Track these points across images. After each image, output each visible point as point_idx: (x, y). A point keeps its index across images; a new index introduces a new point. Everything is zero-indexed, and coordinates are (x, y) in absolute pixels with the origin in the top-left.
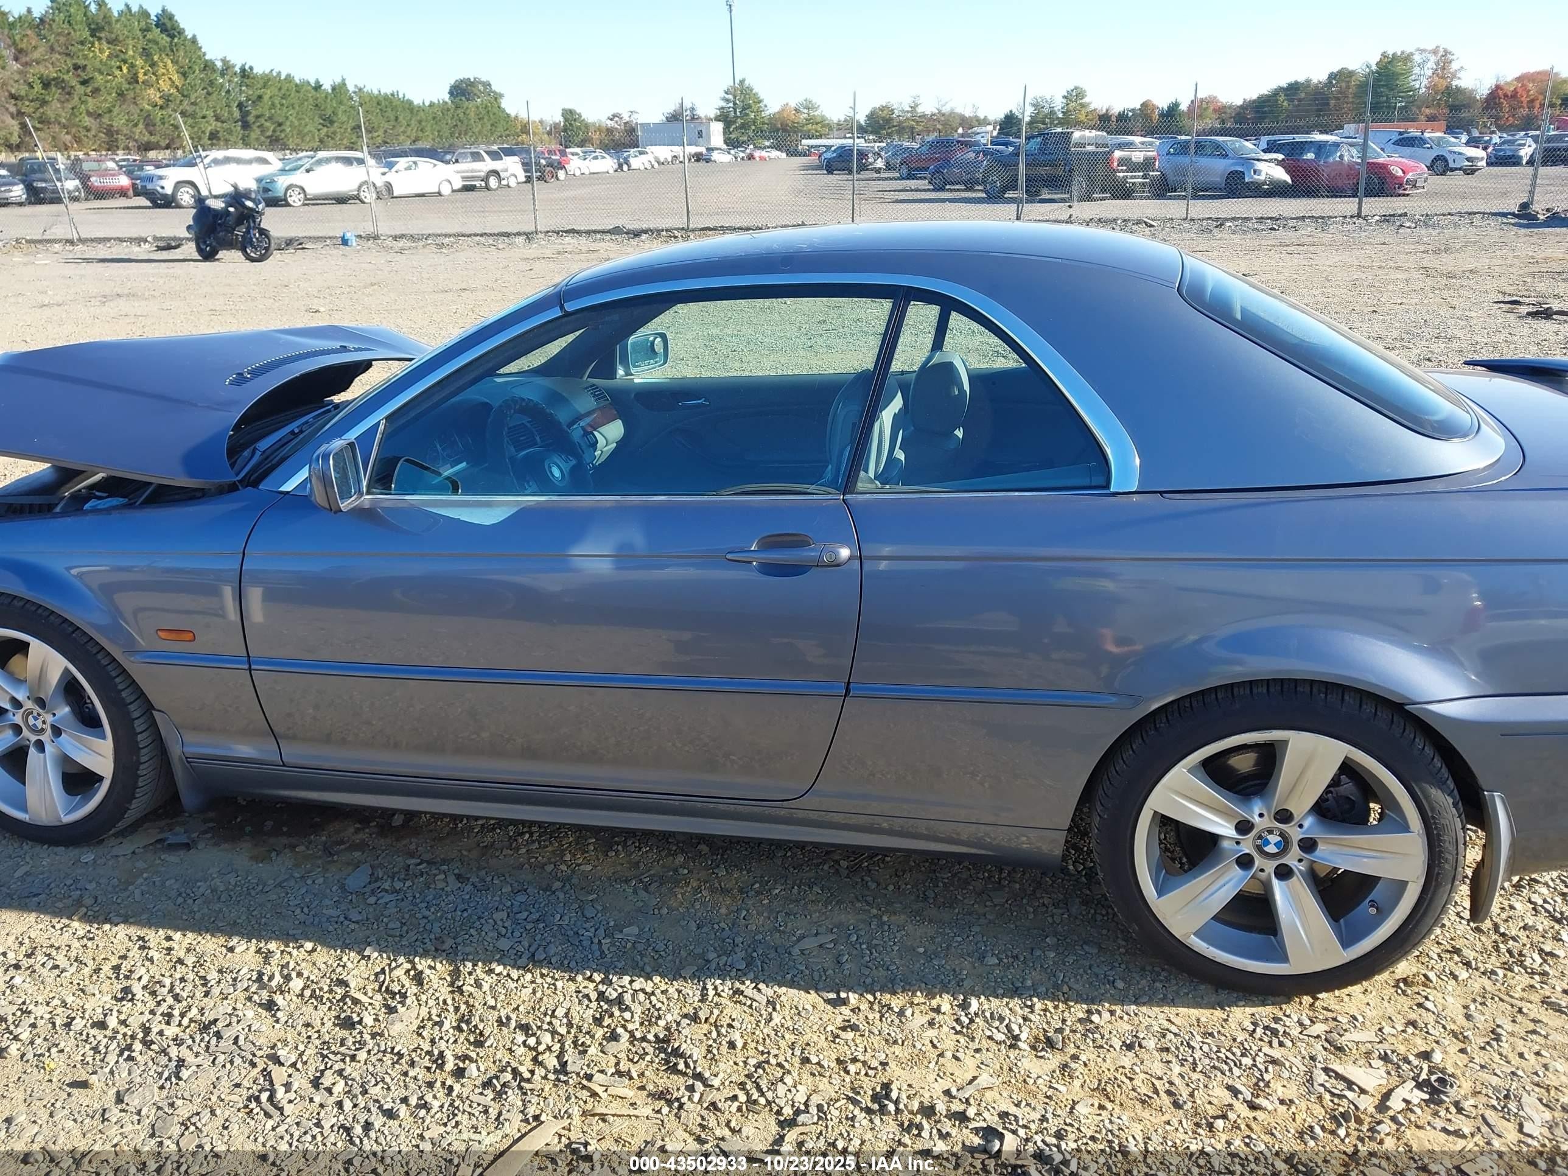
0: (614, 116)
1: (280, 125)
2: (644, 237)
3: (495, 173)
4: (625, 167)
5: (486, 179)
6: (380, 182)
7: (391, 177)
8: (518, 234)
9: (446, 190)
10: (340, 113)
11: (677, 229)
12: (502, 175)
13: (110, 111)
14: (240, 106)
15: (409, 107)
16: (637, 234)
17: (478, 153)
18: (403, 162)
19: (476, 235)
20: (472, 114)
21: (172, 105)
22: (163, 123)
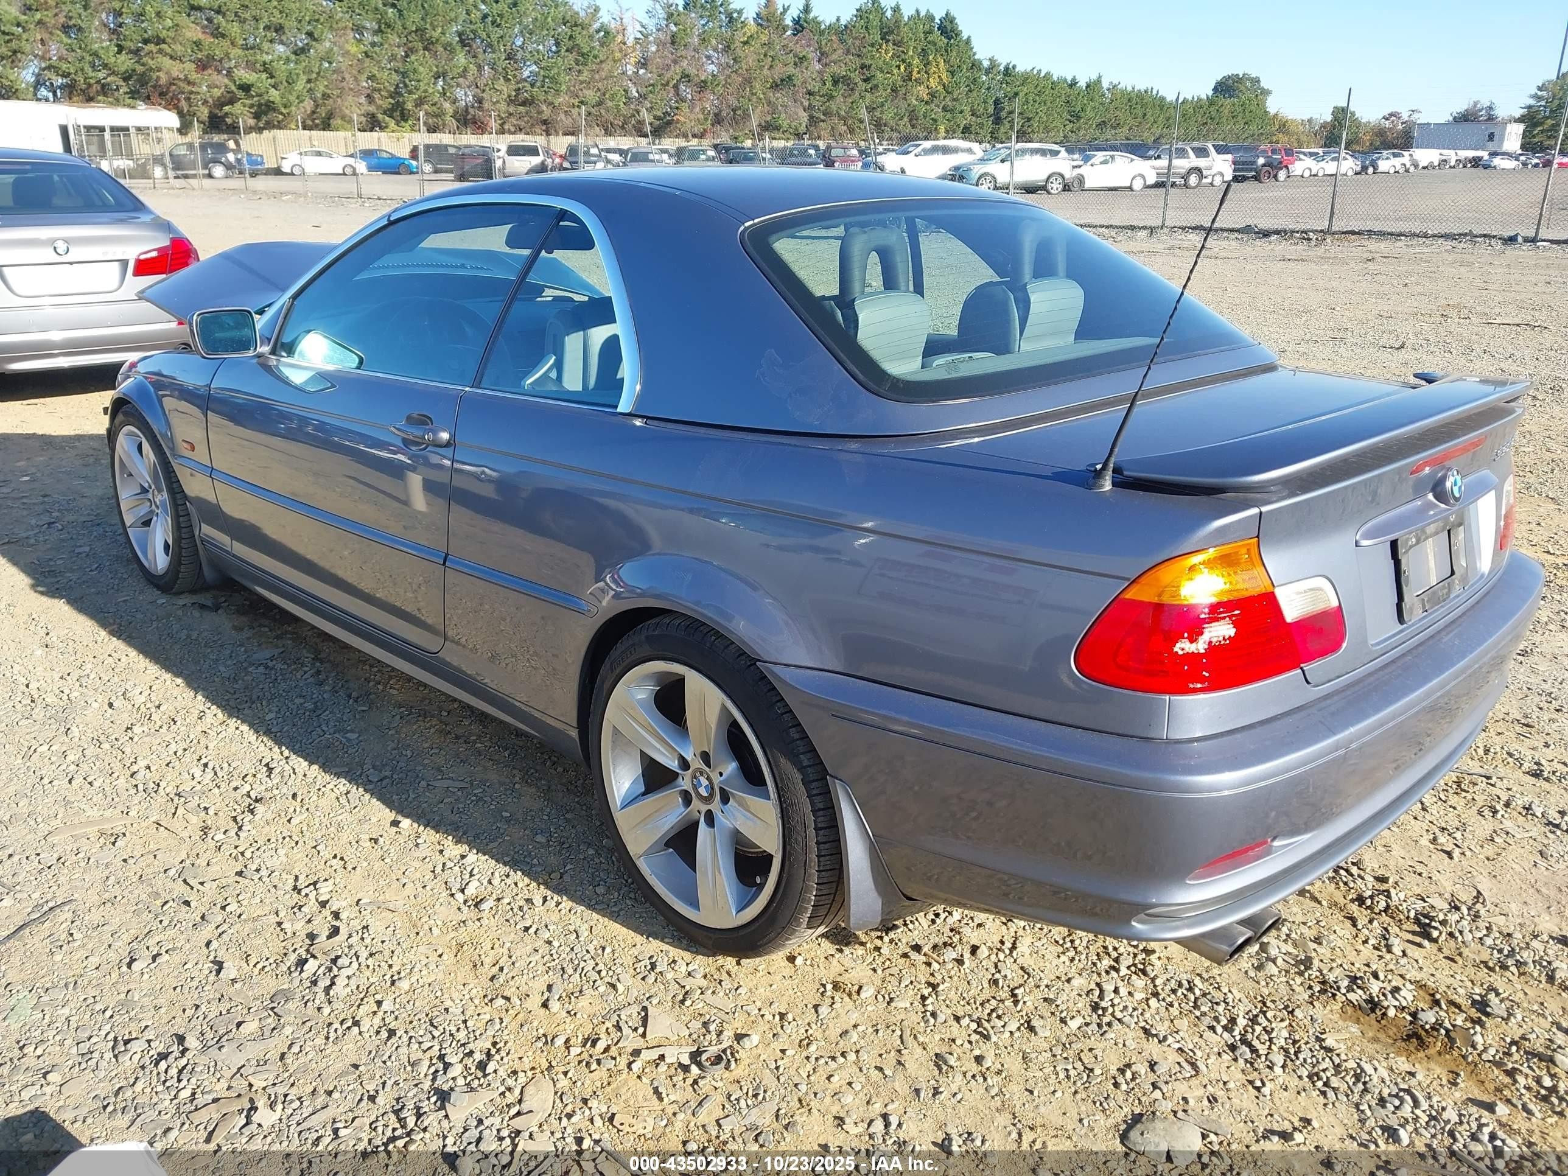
0: (1391, 115)
1: (1029, 119)
2: (1274, 237)
3: (1198, 170)
4: (1371, 170)
5: (1185, 177)
6: (1068, 174)
7: (1085, 170)
8: (1144, 228)
9: (1138, 185)
10: (1088, 109)
11: (1314, 231)
12: (1205, 173)
13: (883, 105)
14: (997, 102)
15: (1160, 103)
16: (1266, 234)
17: (1184, 150)
18: (1100, 155)
19: (1101, 226)
20: (1226, 111)
21: (936, 101)
22: (925, 117)
